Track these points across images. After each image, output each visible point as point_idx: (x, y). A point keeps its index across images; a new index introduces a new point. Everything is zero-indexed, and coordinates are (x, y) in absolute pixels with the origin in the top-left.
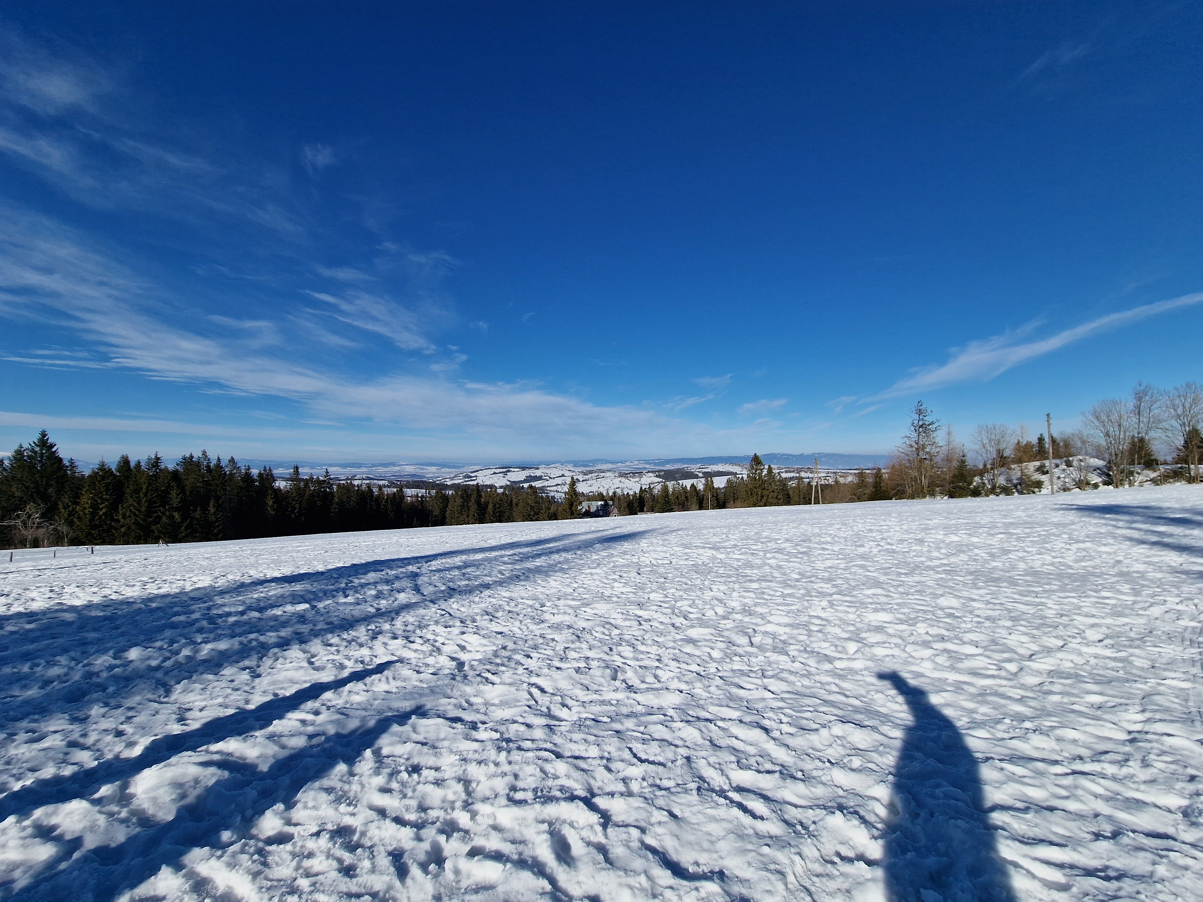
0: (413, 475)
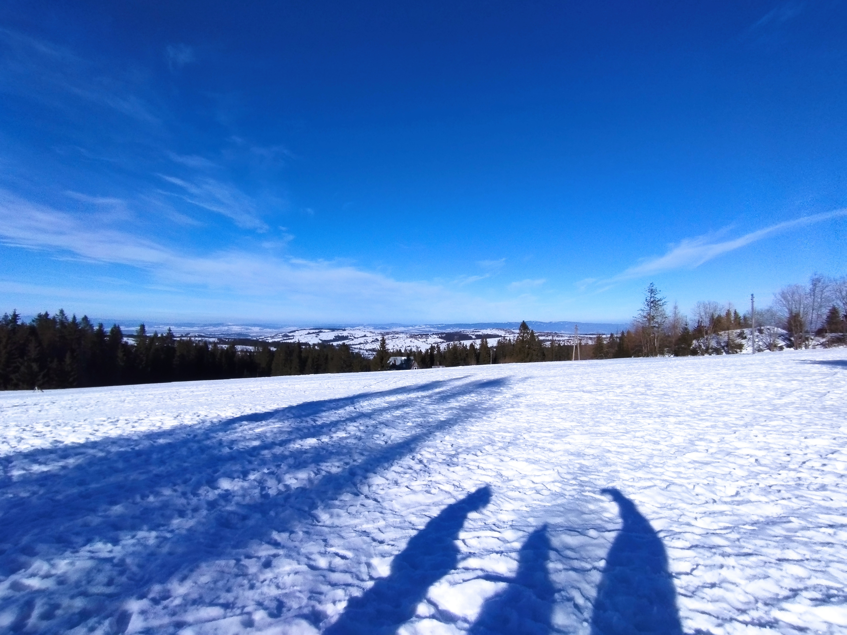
0: (239, 334)
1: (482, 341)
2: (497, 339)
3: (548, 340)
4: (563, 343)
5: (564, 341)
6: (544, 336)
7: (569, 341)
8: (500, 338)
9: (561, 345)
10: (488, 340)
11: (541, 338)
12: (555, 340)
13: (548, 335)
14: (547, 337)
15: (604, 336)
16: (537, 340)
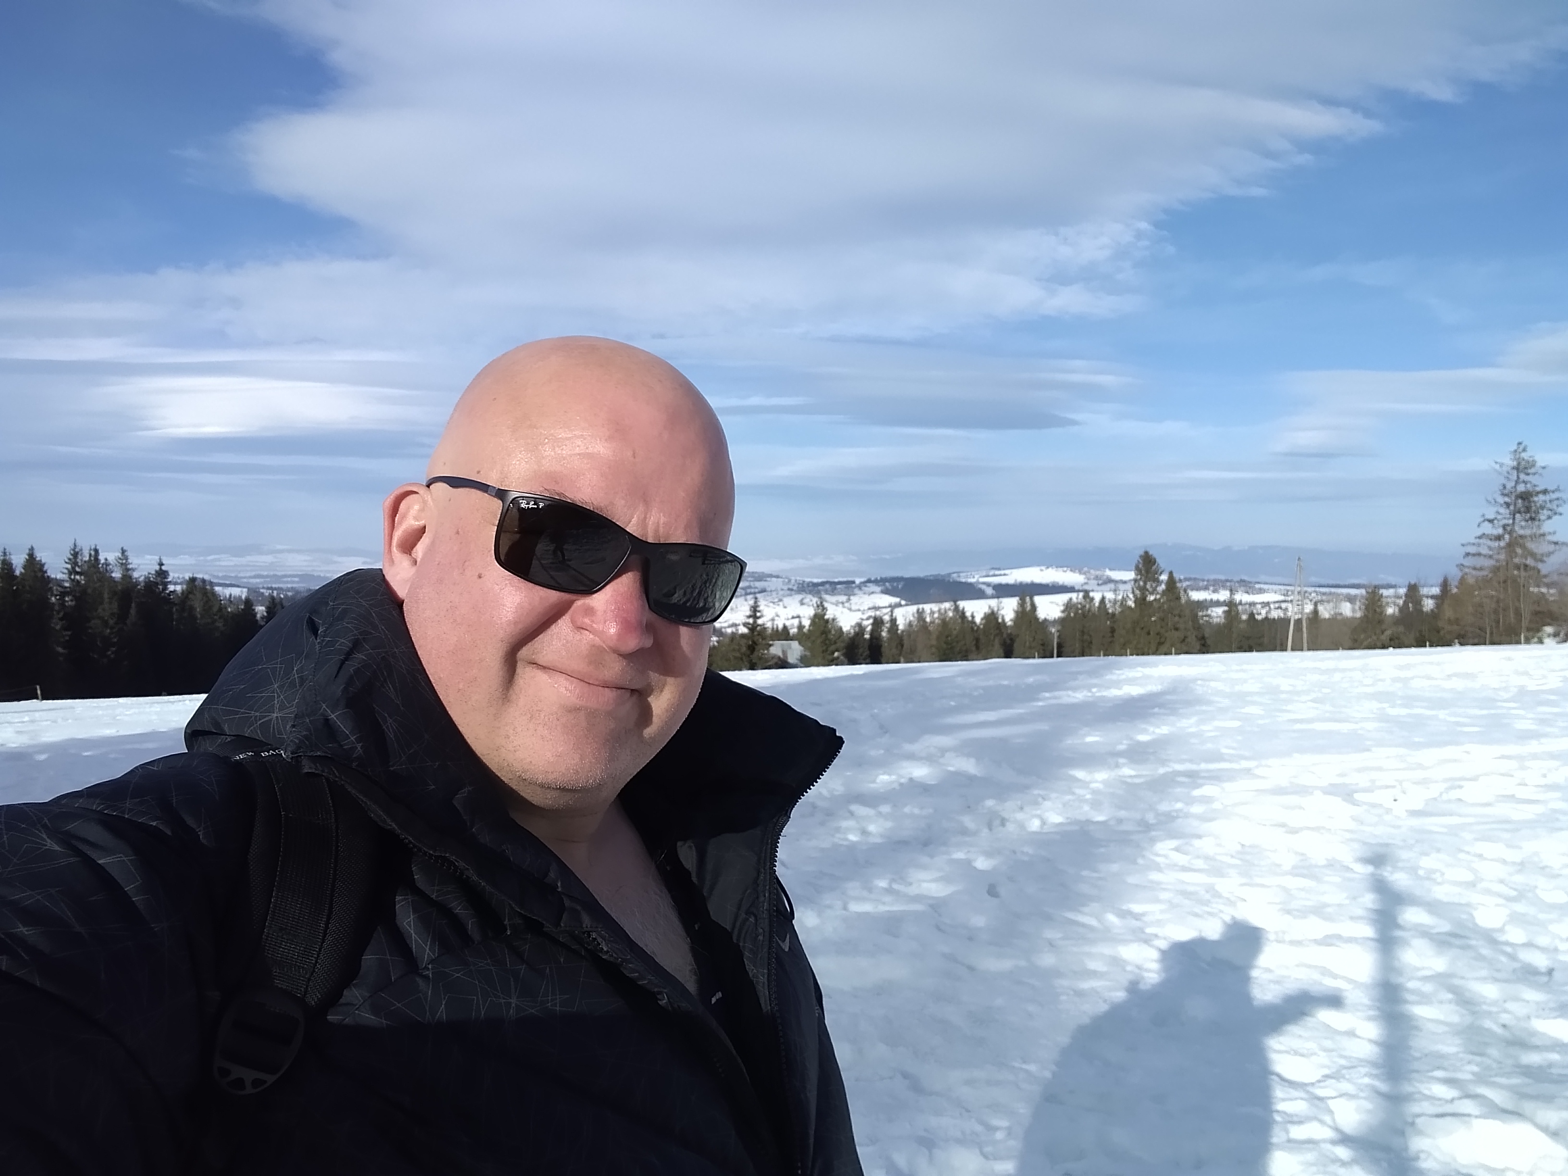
1: (1022, 604)
2: (1063, 598)
3: (1218, 604)
4: (1264, 612)
5: (1267, 604)
6: (1206, 588)
7: (1284, 605)
8: (1074, 596)
9: (1259, 617)
10: (1038, 599)
11: (1196, 596)
12: (1240, 603)
13: (1216, 585)
14: (1215, 591)
15: (1391, 592)
16: (1183, 600)
